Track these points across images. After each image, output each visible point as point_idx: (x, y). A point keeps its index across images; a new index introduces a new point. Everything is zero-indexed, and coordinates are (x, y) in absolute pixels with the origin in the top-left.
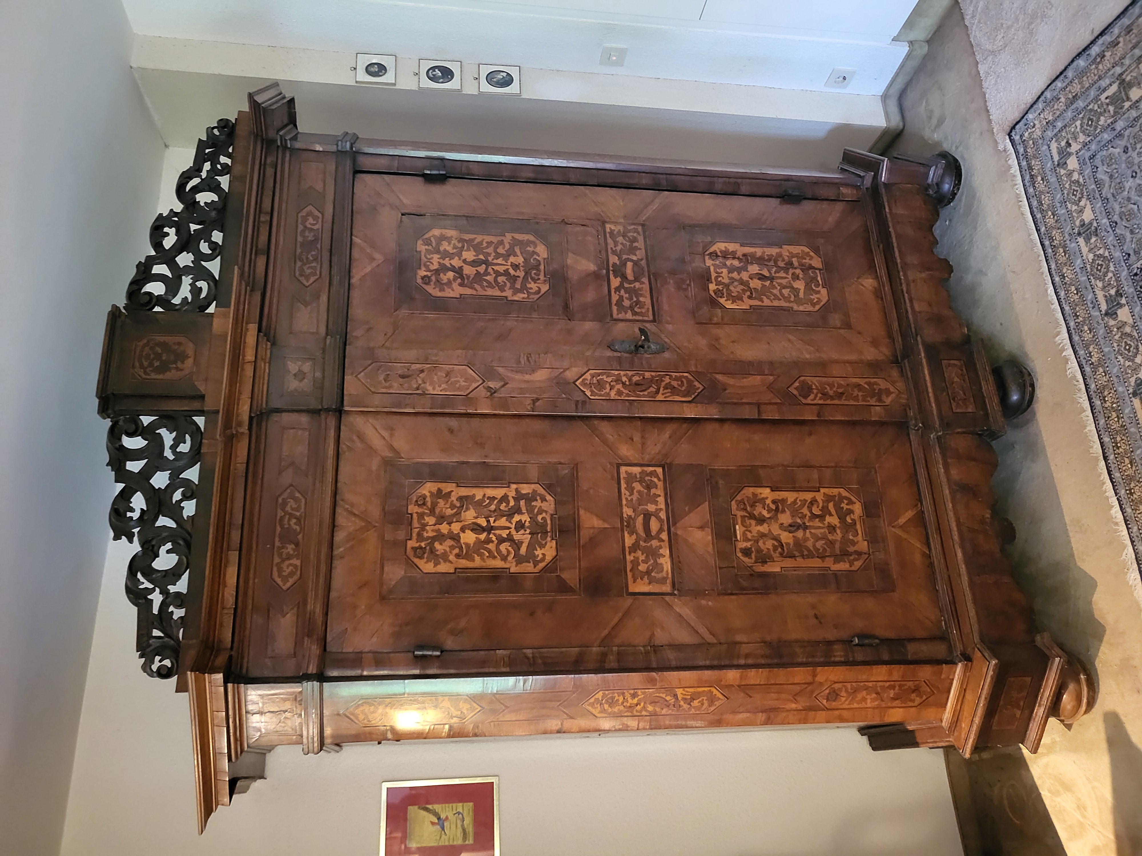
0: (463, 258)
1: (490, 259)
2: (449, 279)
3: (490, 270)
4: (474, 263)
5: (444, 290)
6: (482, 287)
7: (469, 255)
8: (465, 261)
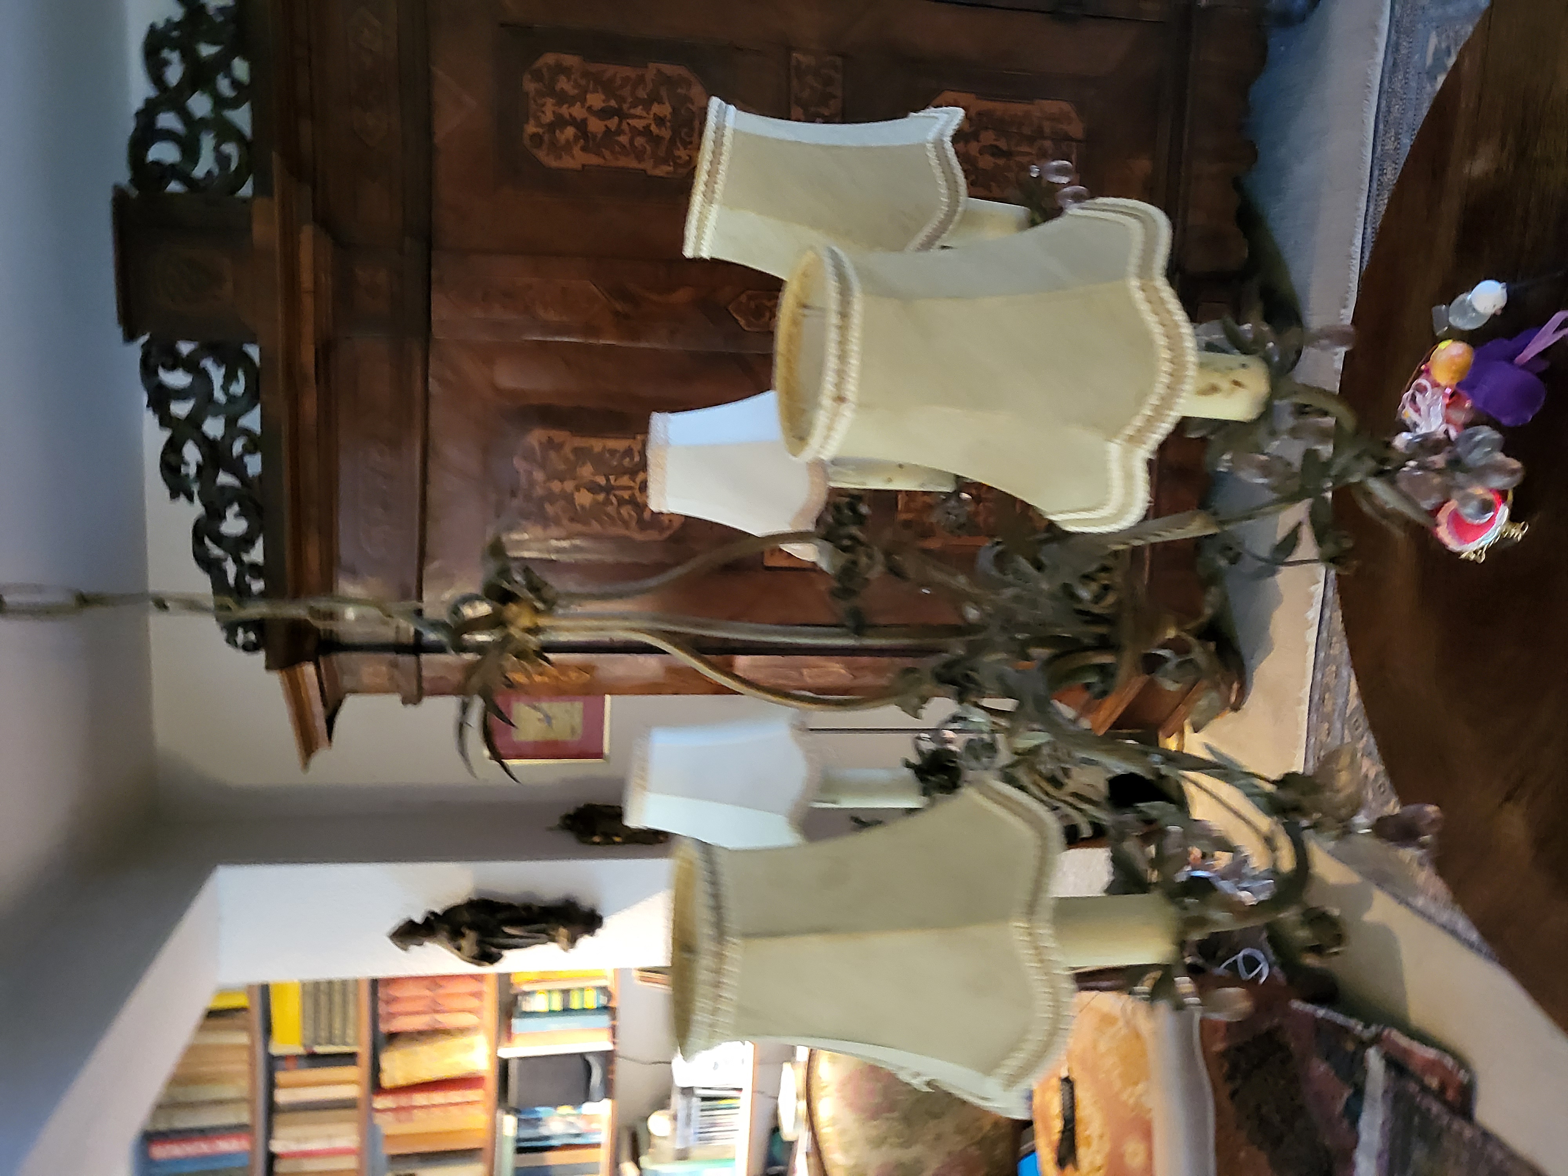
0: (587, 105)
1: (625, 106)
2: (568, 141)
3: (625, 126)
4: (604, 114)
5: (560, 157)
6: (613, 152)
7: (596, 100)
8: (590, 109)
